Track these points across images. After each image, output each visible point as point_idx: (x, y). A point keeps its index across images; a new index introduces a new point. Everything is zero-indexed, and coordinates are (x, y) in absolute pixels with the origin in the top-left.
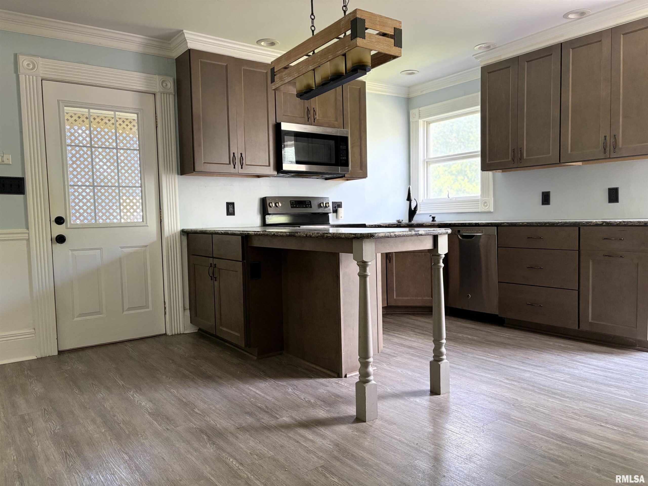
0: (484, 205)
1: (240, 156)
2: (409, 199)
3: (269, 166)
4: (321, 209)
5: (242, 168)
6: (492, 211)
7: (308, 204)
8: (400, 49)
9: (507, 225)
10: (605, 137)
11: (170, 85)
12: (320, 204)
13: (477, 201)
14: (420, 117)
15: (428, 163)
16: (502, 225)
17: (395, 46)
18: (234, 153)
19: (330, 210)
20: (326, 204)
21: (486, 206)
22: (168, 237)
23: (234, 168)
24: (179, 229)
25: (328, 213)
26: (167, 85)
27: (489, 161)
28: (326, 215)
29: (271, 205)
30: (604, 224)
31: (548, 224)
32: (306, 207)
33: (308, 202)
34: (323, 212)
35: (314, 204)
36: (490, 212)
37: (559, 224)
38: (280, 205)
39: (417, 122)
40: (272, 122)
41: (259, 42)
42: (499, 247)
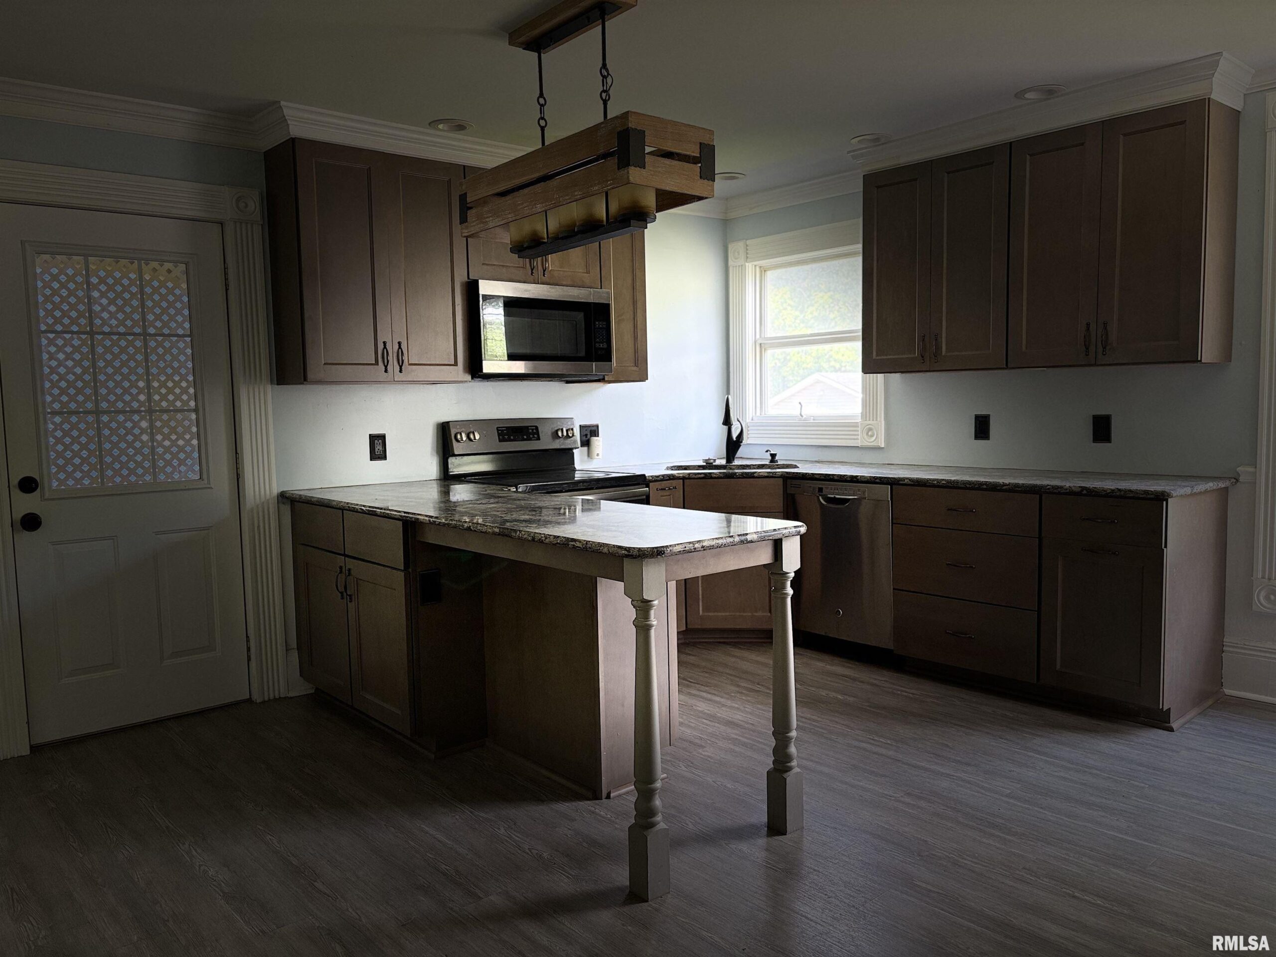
0: (867, 434)
1: (396, 347)
2: (727, 421)
3: (456, 364)
4: (558, 441)
5: (401, 371)
6: (883, 446)
7: (533, 434)
8: (711, 183)
9: (909, 482)
10: (1088, 325)
11: (254, 205)
12: (557, 431)
13: (855, 425)
14: (747, 257)
15: (762, 347)
16: (901, 482)
17: (701, 177)
18: (385, 343)
19: (575, 442)
20: (567, 431)
21: (872, 436)
22: (252, 510)
23: (386, 371)
24: (276, 491)
25: (571, 449)
26: (246, 206)
27: (877, 355)
28: (568, 453)
29: (459, 437)
30: (1085, 492)
31: (985, 487)
32: (529, 439)
33: (533, 430)
34: (563, 447)
35: (545, 432)
36: (879, 448)
37: (1005, 487)
38: (477, 437)
39: (742, 267)
40: (461, 277)
41: (433, 124)
42: (895, 524)
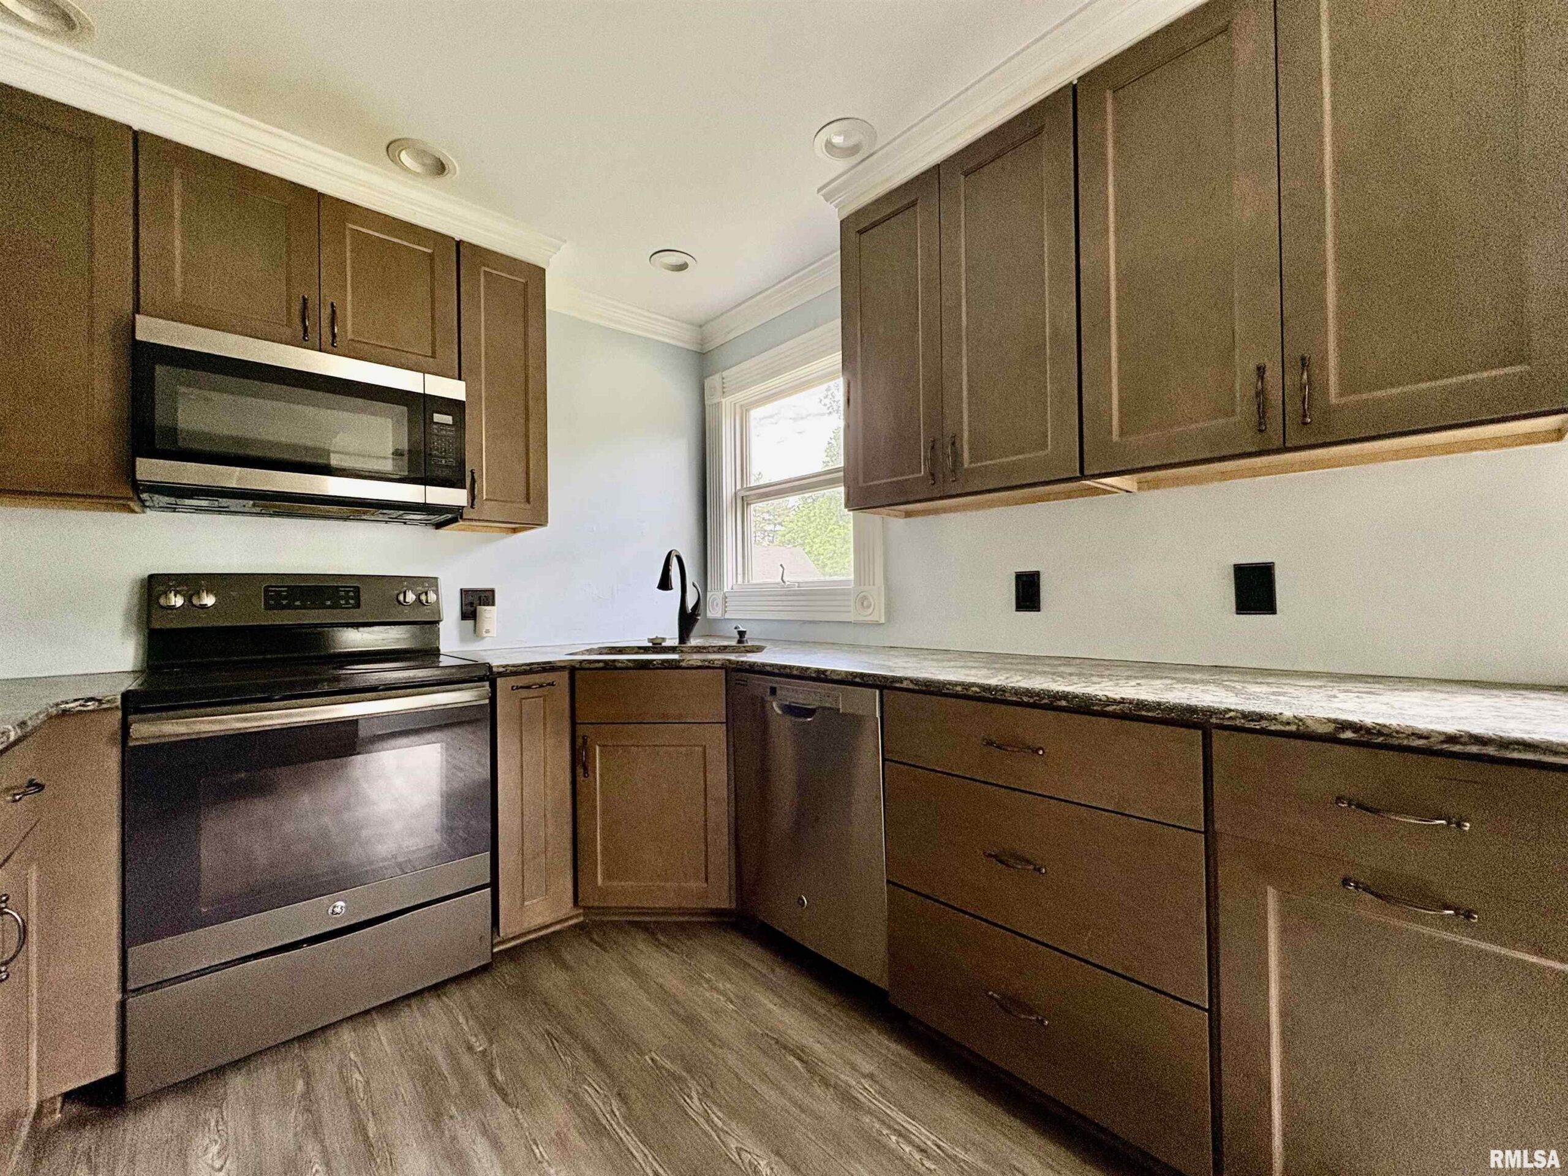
0: (862, 605)
2: (665, 584)
4: (401, 610)
6: (883, 621)
7: (348, 598)
9: (911, 686)
10: (1261, 370)
12: (396, 595)
13: (844, 593)
14: (724, 392)
15: (744, 501)
16: (898, 685)
20: (418, 595)
21: (869, 607)
25: (438, 623)
27: (865, 481)
29: (163, 599)
30: (1348, 735)
31: (1064, 703)
32: (337, 606)
33: (350, 590)
36: (878, 624)
39: (718, 405)
40: (114, 315)
42: (888, 760)
